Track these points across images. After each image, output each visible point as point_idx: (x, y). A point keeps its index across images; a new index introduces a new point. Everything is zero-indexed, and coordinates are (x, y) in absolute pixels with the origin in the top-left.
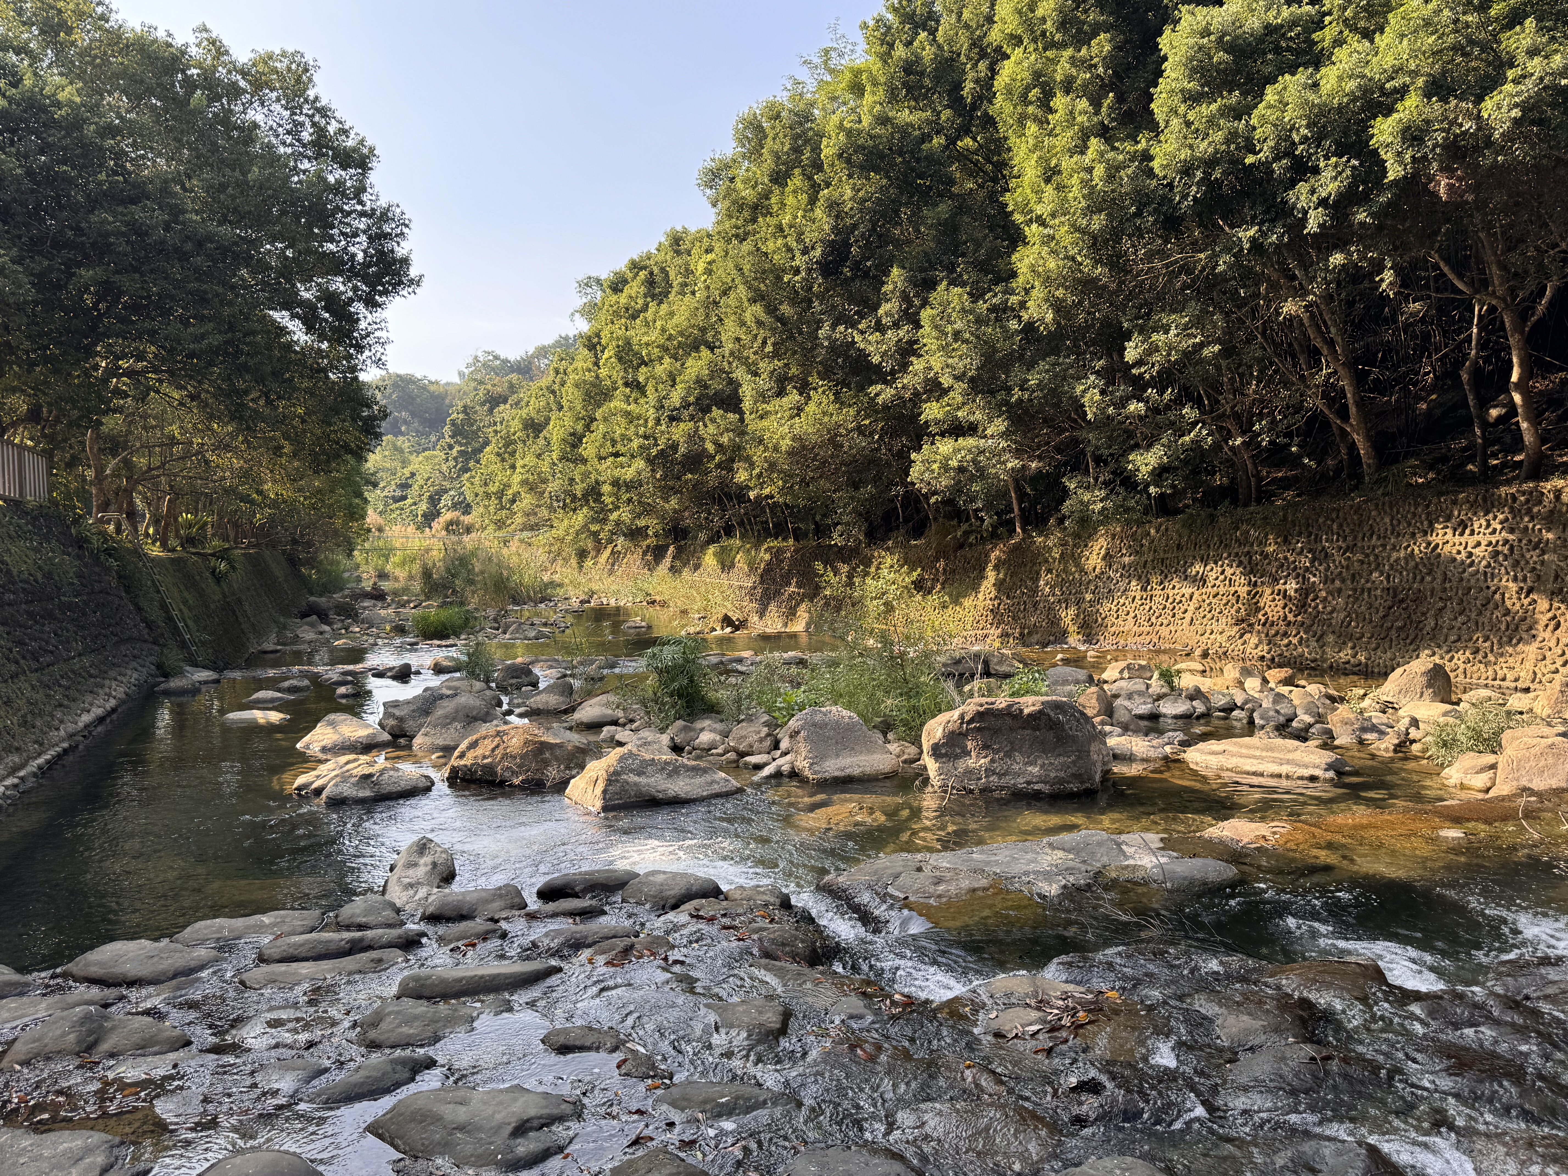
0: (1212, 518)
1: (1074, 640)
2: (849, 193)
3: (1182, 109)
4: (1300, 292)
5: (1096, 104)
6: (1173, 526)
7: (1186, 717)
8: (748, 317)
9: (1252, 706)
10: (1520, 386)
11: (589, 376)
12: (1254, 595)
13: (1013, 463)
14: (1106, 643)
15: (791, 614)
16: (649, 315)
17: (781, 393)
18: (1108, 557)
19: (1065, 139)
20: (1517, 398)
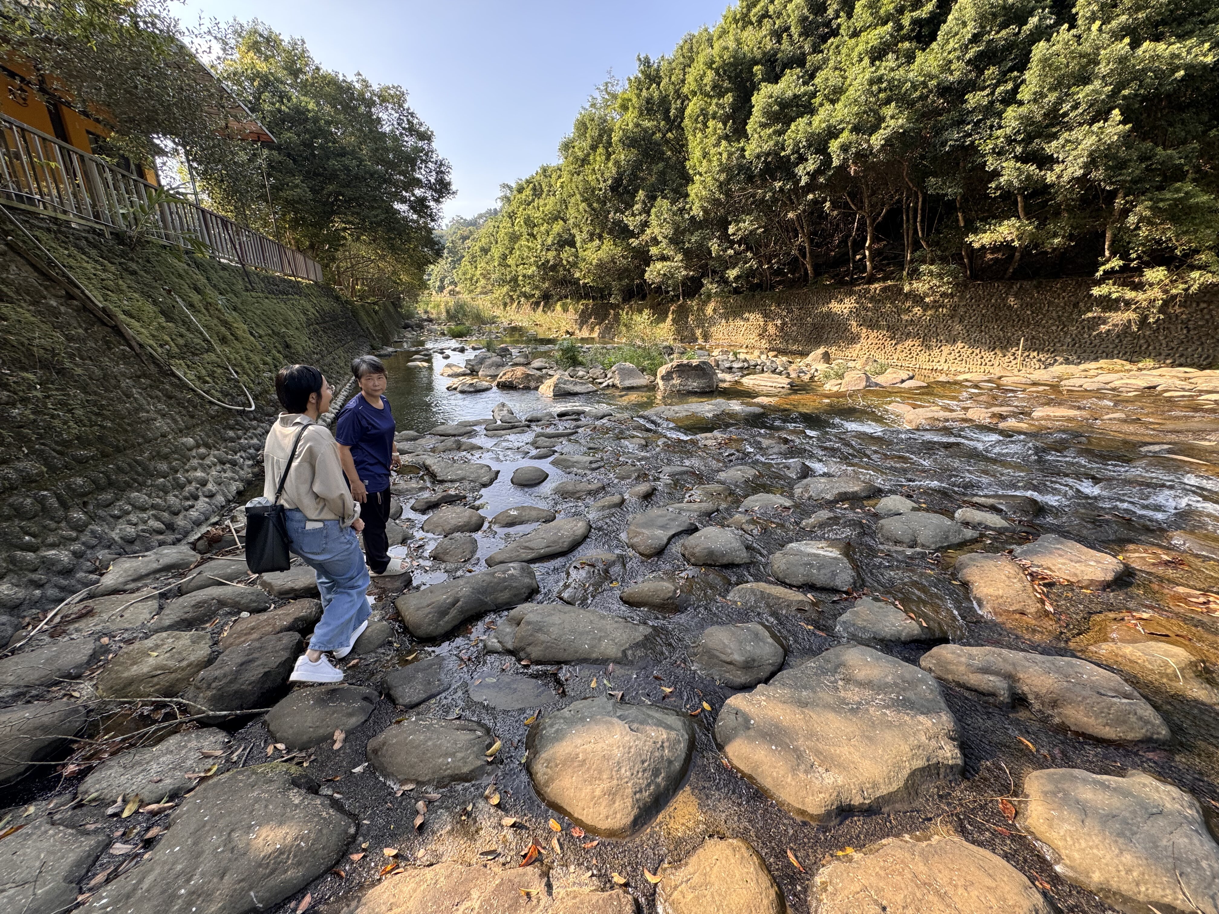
0: (754, 296)
1: (700, 341)
2: (623, 157)
3: (759, 130)
4: (794, 209)
5: (725, 124)
6: (739, 298)
7: (741, 369)
8: (581, 208)
9: (763, 364)
10: (869, 248)
11: (511, 230)
12: (765, 325)
13: (684, 273)
14: (712, 342)
15: (592, 330)
16: (536, 204)
17: (592, 240)
18: (715, 310)
19: (713, 140)
20: (867, 253)
